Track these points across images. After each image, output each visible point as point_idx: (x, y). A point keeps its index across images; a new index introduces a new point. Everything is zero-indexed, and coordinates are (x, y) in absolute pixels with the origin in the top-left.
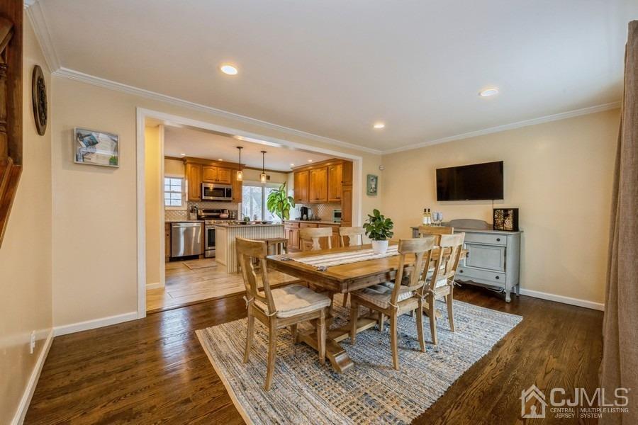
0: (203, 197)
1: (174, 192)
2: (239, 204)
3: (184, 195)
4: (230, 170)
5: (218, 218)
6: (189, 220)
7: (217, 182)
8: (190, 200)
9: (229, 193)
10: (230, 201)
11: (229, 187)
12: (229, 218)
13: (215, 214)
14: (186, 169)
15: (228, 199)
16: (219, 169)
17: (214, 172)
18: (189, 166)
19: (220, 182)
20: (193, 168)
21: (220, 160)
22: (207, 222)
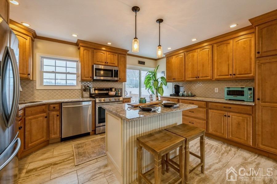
0: (95, 78)
1: (69, 73)
2: (124, 83)
3: (77, 76)
4: (117, 55)
5: (107, 95)
7: (106, 64)
8: (82, 80)
9: (116, 74)
10: (117, 81)
11: (116, 69)
12: (115, 96)
13: (105, 92)
14: (80, 52)
15: (116, 79)
16: (108, 53)
17: (104, 56)
18: (82, 49)
19: (109, 64)
20: (85, 51)
21: (109, 44)
22: (97, 100)
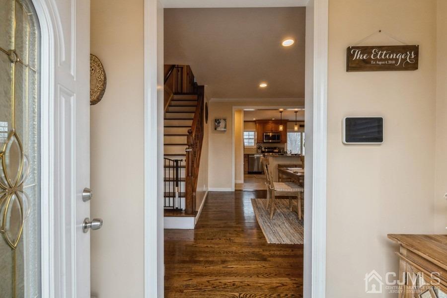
0: (265, 141)
1: (250, 139)
2: (285, 144)
3: (255, 141)
5: (272, 152)
6: (257, 153)
7: (272, 132)
8: (258, 143)
9: (278, 138)
10: (279, 142)
11: (279, 134)
12: (279, 152)
13: (271, 150)
14: (256, 126)
15: (278, 141)
16: (273, 124)
17: (270, 126)
18: (257, 124)
19: (274, 131)
20: (259, 126)
21: (273, 119)
